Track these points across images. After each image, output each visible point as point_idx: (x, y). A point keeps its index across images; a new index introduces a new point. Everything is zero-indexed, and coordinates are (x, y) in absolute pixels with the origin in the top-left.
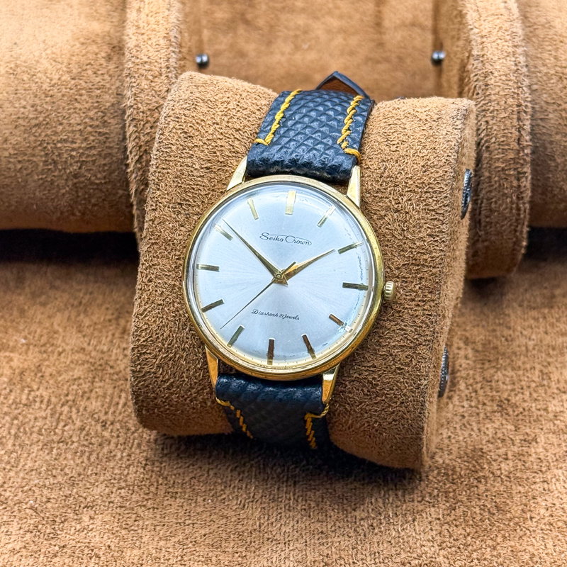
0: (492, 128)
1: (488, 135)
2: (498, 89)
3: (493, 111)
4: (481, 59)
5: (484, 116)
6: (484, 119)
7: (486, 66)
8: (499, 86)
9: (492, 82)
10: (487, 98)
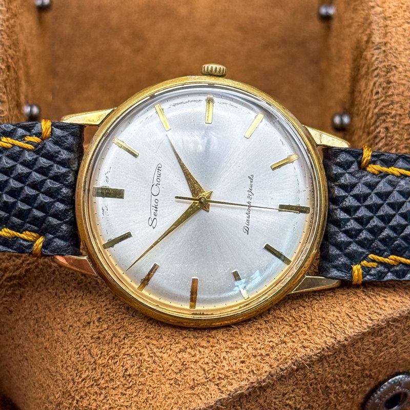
0: (393, 136)
1: (387, 145)
2: (402, 88)
3: (395, 116)
4: (383, 48)
5: (384, 121)
6: (384, 125)
7: (389, 58)
8: (404, 85)
9: (396, 78)
10: (388, 99)
